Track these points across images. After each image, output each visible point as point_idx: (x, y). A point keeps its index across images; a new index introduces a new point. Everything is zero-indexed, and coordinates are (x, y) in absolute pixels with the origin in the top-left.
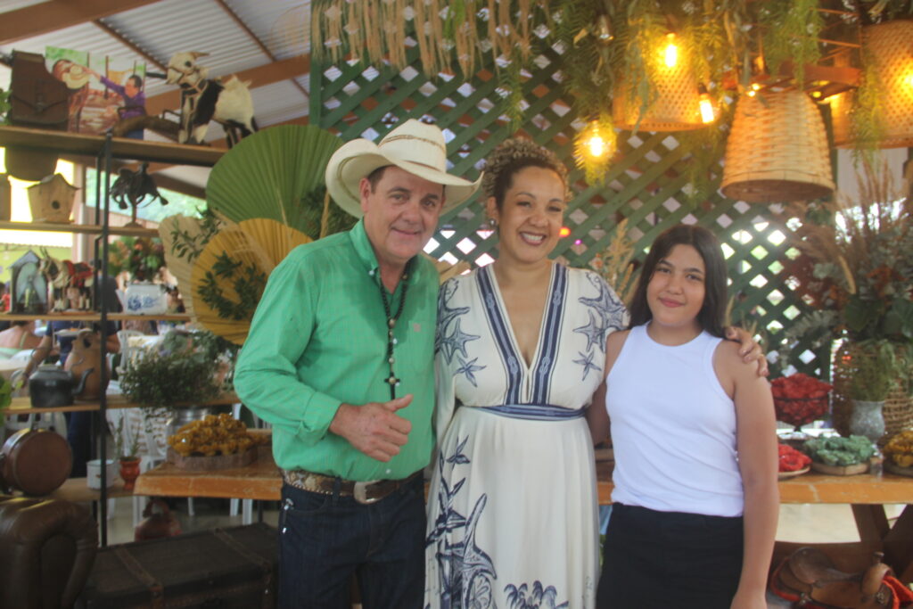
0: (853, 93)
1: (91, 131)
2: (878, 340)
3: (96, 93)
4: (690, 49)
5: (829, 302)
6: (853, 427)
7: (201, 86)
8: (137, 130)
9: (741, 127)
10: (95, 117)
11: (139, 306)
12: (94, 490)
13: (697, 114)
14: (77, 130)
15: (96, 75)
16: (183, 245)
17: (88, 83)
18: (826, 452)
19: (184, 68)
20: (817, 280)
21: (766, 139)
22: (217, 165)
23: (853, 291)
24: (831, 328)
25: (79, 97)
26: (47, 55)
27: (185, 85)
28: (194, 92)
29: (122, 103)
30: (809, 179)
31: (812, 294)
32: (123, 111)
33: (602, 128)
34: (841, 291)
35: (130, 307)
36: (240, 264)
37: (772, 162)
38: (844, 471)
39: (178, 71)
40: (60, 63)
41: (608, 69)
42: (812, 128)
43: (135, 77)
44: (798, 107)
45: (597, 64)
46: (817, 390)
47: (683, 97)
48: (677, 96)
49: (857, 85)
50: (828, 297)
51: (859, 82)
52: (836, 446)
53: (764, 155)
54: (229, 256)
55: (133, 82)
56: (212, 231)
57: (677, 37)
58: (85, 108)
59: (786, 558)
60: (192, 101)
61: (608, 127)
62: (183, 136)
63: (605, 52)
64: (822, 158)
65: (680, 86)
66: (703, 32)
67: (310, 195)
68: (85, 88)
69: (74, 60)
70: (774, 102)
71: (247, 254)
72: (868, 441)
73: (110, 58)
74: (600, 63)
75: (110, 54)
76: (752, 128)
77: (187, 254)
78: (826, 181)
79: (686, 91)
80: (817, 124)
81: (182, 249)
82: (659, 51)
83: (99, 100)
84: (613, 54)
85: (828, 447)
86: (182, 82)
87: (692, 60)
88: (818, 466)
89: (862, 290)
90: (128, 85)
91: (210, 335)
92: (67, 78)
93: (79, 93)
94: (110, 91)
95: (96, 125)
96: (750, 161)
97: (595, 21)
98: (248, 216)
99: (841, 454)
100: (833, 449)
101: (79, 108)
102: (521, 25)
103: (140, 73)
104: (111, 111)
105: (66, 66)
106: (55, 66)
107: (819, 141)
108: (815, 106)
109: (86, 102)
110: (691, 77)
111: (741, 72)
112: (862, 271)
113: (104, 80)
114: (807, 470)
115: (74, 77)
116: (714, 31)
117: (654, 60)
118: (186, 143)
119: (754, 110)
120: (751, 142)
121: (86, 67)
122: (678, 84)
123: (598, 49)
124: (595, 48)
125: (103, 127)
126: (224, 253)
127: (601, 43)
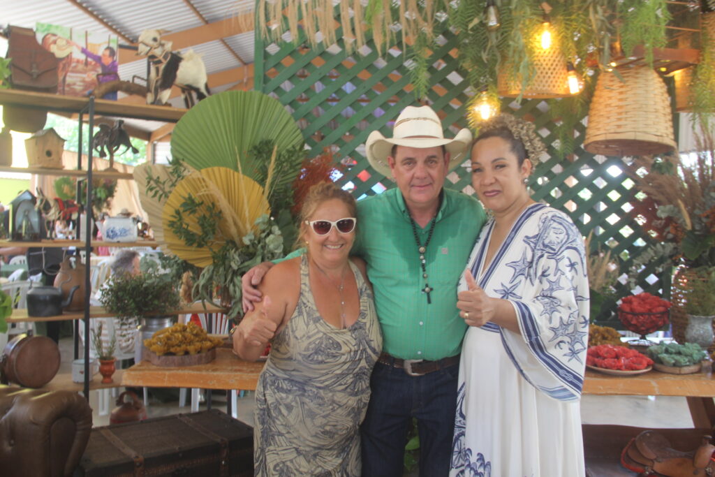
0: (692, 68)
1: (75, 93)
2: (710, 267)
3: (78, 61)
4: (562, 35)
5: (670, 236)
6: (688, 336)
7: (165, 57)
8: (112, 93)
9: (601, 97)
10: (77, 81)
11: (115, 235)
12: (78, 383)
13: (566, 87)
14: (63, 92)
15: (78, 46)
16: (155, 188)
17: (71, 53)
18: (665, 356)
19: (151, 43)
20: (661, 219)
21: (620, 107)
22: (179, 122)
23: (689, 227)
24: (671, 257)
25: (64, 65)
26: (37, 30)
27: (152, 57)
28: (160, 62)
29: (100, 70)
30: (655, 139)
31: (656, 229)
32: (101, 77)
33: (490, 97)
34: (679, 227)
35: (108, 236)
36: (202, 203)
37: (626, 125)
38: (680, 370)
39: (147, 45)
40: (48, 37)
41: (496, 49)
42: (658, 99)
43: (109, 48)
44: (647, 80)
45: (486, 46)
46: (659, 306)
47: (555, 72)
48: (549, 72)
49: (696, 63)
50: (669, 232)
51: (699, 60)
52: (673, 351)
53: (619, 119)
54: (193, 197)
55: (108, 53)
56: (179, 176)
57: (551, 25)
58: (69, 74)
59: (633, 439)
60: (157, 70)
61: (494, 96)
62: (150, 98)
63: (493, 35)
64: (666, 122)
65: (552, 65)
66: (571, 21)
67: (255, 148)
68: (69, 57)
69: (59, 34)
70: (628, 77)
71: (207, 195)
72: (699, 348)
73: (88, 33)
74: (489, 45)
75: (89, 30)
76: (610, 98)
77: (158, 195)
78: (669, 141)
79: (557, 68)
80: (662, 94)
81: (154, 192)
82: (536, 36)
83: (81, 67)
84: (500, 38)
85: (667, 351)
86: (150, 54)
87: (563, 43)
88: (658, 366)
89: (697, 227)
90: (104, 55)
91: (177, 259)
92: (53, 49)
93: (64, 62)
94: (89, 60)
95: (78, 87)
96: (608, 124)
97: (486, 11)
98: (206, 165)
99: (677, 357)
100: (671, 353)
101: (64, 73)
102: (426, 14)
103: (114, 45)
104: (91, 76)
105: (53, 38)
106: (44, 39)
107: (664, 108)
108: (661, 80)
109: (70, 69)
110: (561, 57)
111: (601, 53)
112: (697, 212)
113: (84, 51)
114: (649, 369)
115: (60, 48)
116: (581, 20)
117: (532, 43)
118: (153, 103)
119: (612, 83)
120: (608, 109)
121: (69, 39)
122: (551, 62)
123: (487, 34)
124: (484, 33)
125: (84, 90)
126: (189, 194)
127: (490, 29)
